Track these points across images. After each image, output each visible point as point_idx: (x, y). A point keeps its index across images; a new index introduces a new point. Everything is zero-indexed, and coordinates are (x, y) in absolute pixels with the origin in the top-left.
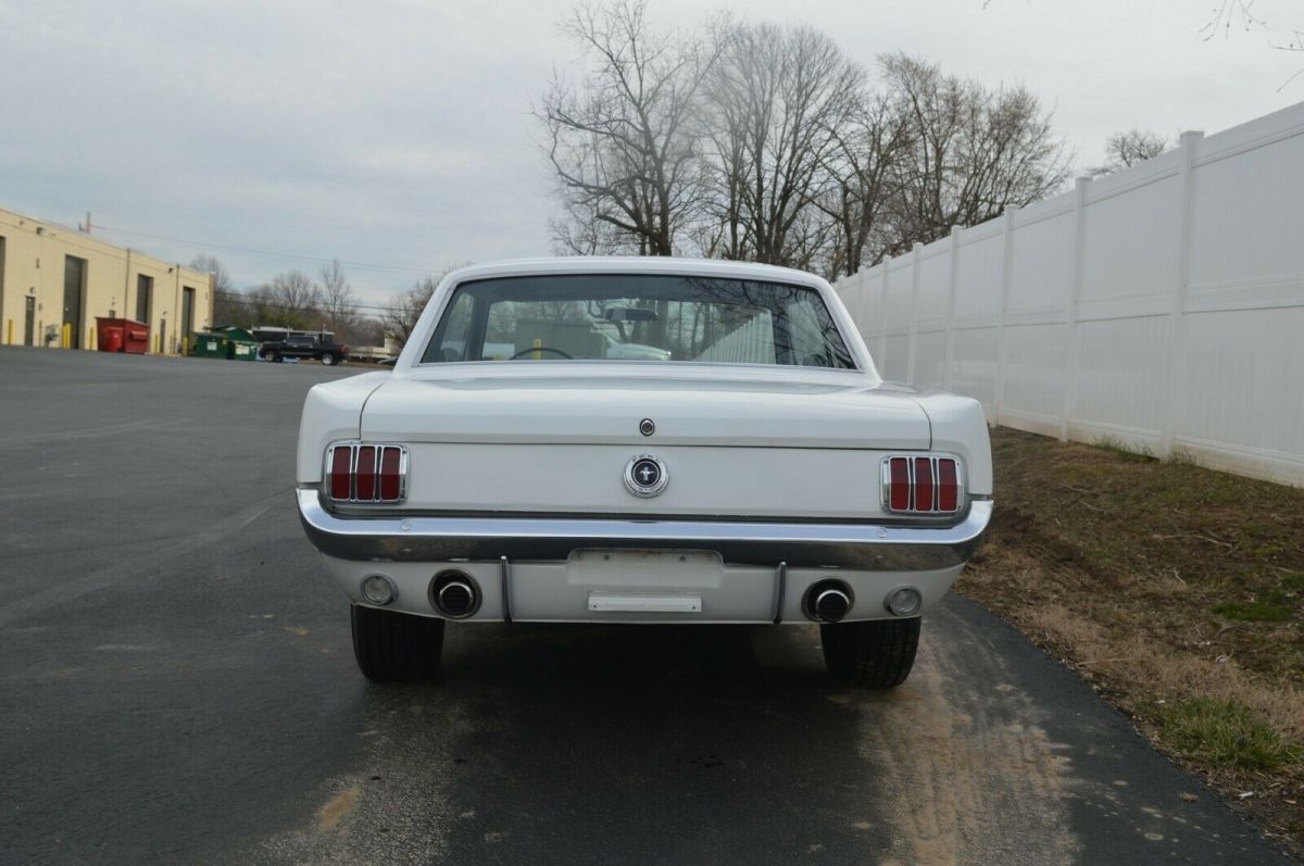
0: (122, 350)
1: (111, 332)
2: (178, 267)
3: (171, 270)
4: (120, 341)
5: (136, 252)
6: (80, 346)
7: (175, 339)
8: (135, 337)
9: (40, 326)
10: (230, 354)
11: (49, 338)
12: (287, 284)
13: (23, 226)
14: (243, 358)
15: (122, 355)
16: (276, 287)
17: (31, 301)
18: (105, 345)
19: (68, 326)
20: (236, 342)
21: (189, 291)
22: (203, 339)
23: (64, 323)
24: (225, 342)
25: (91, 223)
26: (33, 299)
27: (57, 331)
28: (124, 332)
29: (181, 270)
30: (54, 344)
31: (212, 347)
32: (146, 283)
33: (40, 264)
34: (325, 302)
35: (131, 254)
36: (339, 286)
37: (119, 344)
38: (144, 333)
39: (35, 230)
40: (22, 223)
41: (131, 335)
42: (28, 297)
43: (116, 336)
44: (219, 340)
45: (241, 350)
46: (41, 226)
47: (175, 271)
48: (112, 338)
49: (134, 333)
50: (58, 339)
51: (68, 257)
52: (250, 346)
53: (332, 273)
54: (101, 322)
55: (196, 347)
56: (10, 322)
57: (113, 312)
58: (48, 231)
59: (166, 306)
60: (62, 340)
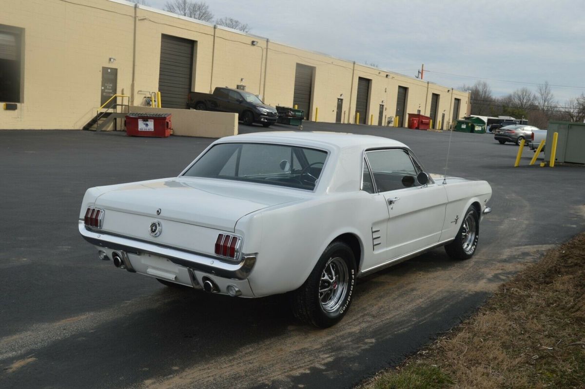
0: (418, 128)
1: (413, 120)
2: (452, 89)
3: (448, 91)
4: (417, 124)
5: (432, 83)
6: (403, 126)
7: (449, 123)
8: (423, 122)
9: (386, 117)
10: (472, 130)
11: (389, 122)
12: (520, 93)
13: (380, 75)
14: (478, 132)
15: (417, 130)
16: (514, 96)
17: (382, 106)
18: (411, 126)
19: (398, 117)
20: (475, 124)
21: (458, 101)
22: (461, 123)
23: (396, 116)
24: (470, 125)
25: (424, 69)
26: (383, 105)
27: (393, 120)
28: (419, 120)
29: (453, 91)
30: (391, 125)
31: (464, 126)
32: (436, 97)
33: (387, 91)
34: (539, 102)
35: (429, 84)
36: (547, 95)
37: (417, 126)
38: (428, 121)
39: (385, 76)
40: (379, 73)
41: (422, 121)
42: (380, 105)
43: (415, 122)
44: (467, 124)
45: (478, 128)
46: (388, 74)
47: (451, 92)
48: (413, 123)
49: (423, 120)
50: (393, 123)
51: (400, 87)
52: (482, 126)
53: (544, 88)
54: (411, 115)
55: (457, 126)
56: (372, 115)
57: (419, 111)
58: (391, 76)
59: (445, 108)
60: (395, 123)
